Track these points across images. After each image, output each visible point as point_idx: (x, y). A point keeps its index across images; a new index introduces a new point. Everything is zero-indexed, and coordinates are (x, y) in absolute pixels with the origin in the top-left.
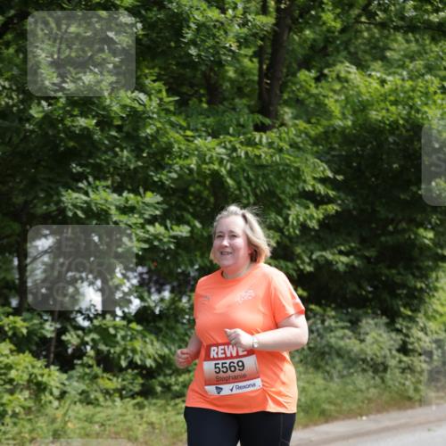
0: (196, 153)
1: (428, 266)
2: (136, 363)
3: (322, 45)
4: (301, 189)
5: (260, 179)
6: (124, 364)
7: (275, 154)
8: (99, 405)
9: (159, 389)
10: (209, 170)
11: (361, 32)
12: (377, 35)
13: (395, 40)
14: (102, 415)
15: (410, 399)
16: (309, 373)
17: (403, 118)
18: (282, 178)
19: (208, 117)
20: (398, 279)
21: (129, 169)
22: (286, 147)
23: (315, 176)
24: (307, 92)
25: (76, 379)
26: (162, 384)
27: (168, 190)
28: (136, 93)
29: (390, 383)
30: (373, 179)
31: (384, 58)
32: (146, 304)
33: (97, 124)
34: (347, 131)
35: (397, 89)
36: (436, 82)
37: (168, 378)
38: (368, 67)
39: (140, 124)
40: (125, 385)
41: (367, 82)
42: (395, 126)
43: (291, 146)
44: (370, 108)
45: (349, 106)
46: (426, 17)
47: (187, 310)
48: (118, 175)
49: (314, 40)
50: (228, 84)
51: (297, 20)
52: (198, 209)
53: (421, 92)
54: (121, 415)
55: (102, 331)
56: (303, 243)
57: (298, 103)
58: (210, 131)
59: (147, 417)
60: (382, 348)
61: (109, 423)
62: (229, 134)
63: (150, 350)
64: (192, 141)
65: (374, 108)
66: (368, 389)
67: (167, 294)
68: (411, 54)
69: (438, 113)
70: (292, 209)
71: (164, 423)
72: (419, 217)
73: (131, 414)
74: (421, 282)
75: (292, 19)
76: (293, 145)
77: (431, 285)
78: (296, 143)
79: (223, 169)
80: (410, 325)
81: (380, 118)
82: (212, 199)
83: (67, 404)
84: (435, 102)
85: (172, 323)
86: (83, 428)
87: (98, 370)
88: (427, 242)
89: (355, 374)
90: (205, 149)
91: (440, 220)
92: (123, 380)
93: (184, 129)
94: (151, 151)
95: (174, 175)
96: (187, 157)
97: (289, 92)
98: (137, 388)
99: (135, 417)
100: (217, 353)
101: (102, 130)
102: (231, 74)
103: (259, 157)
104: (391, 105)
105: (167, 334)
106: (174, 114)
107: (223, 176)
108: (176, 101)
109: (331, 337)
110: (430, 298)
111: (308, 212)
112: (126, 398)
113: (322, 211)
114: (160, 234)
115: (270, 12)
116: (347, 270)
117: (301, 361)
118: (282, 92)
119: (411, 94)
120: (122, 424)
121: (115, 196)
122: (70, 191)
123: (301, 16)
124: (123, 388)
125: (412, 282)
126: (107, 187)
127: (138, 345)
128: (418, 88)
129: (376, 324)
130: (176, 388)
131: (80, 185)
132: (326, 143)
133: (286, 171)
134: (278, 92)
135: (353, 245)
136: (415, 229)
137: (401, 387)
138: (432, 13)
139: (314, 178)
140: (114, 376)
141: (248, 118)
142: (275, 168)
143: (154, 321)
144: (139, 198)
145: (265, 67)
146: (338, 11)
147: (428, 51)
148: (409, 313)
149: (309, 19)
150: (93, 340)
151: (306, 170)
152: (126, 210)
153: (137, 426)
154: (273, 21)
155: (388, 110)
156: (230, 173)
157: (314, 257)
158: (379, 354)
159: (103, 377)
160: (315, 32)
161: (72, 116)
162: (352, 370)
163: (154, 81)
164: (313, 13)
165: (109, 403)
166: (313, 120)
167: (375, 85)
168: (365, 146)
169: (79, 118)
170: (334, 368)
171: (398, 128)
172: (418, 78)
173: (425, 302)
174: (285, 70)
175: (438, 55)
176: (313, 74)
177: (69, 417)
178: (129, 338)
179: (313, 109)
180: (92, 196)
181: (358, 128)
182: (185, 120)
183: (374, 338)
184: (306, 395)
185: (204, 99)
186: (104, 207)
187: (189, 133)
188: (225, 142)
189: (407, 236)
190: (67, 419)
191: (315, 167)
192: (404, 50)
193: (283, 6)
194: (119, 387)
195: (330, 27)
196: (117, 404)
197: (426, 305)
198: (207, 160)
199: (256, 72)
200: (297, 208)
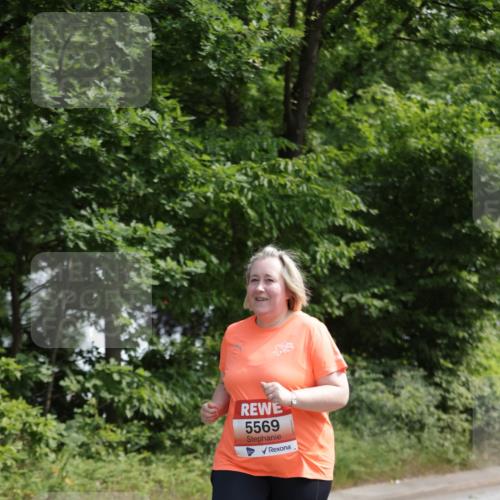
0: (214, 179)
1: (472, 314)
2: (143, 414)
3: (356, 62)
4: (330, 224)
5: (285, 211)
6: (129, 414)
7: (302, 183)
8: (100, 459)
9: (168, 443)
10: (228, 199)
11: (399, 49)
12: (418, 54)
13: (438, 60)
14: (105, 471)
15: (449, 461)
16: (337, 430)
17: (445, 147)
18: (309, 210)
19: (228, 140)
20: (438, 327)
21: (138, 196)
22: (314, 175)
23: (347, 209)
24: (339, 115)
25: (75, 429)
26: (171, 438)
27: (181, 221)
28: (147, 111)
29: (427, 443)
30: (411, 215)
31: (425, 80)
32: (155, 348)
33: (103, 145)
34: (383, 160)
35: (439, 114)
36: (484, 108)
37: (179, 431)
38: (407, 90)
39: (151, 146)
40: (130, 438)
41: (406, 106)
42: (436, 156)
43: (320, 175)
44: (409, 134)
45: (385, 132)
46: (473, 35)
47: (201, 356)
48: (126, 202)
49: (348, 57)
50: (250, 104)
51: (328, 33)
52: (215, 242)
53: (466, 118)
54: (125, 471)
55: (106, 377)
56: (331, 284)
57: (328, 127)
58: (229, 155)
59: (154, 474)
60: (418, 404)
61: (111, 479)
62: (250, 159)
63: (159, 399)
64: (209, 167)
65: (414, 135)
66: (402, 449)
67: (177, 337)
68: (456, 75)
70: (321, 246)
71: (174, 482)
72: (462, 259)
73: (137, 470)
74: (464, 331)
75: (323, 33)
76: (323, 174)
77: (475, 335)
78: (325, 172)
79: (243, 199)
80: (450, 379)
81: (420, 147)
82: (230, 232)
83: (65, 458)
84: (481, 130)
85: (184, 370)
86: (83, 485)
87: (100, 420)
88: (471, 286)
89: (389, 433)
90: (224, 176)
91: (485, 262)
92: (128, 432)
93: (201, 153)
94: (163, 177)
95: (189, 204)
96: (203, 184)
97: (318, 115)
98: (144, 442)
99: (141, 474)
100: (249, 411)
101: (108, 152)
102: (254, 91)
103: (284, 186)
104: (433, 133)
105: (177, 381)
106: (190, 135)
107: (243, 207)
108: (191, 121)
109: (361, 390)
110: (473, 349)
111: (338, 249)
112: (131, 452)
113: (354, 249)
114: (171, 270)
115: (298, 25)
116: (381, 315)
118: (310, 114)
119: (455, 120)
120: (126, 482)
121: (122, 225)
122: (72, 219)
123: (333, 29)
124: (128, 441)
125: (453, 331)
126: (114, 215)
127: (145, 393)
128: (463, 114)
129: (412, 377)
130: (187, 442)
131: (83, 212)
132: (358, 173)
133: (314, 203)
134: (306, 114)
135: (387, 287)
136: (457, 271)
137: (440, 448)
138: (480, 30)
139: (346, 212)
140: (118, 427)
141: (272, 142)
142: (303, 198)
143: (164, 367)
144: (149, 229)
145: (291, 85)
146: (375, 25)
147: (475, 73)
148: (450, 366)
149: (342, 33)
150: (95, 386)
151: (336, 202)
152: (134, 242)
153: (143, 484)
154: (302, 35)
155: (429, 138)
156: (251, 203)
157: (344, 299)
158: (415, 411)
159: (105, 429)
160: (347, 48)
161: (75, 135)
162: (384, 428)
163: (167, 98)
164: (346, 26)
165: (112, 458)
166: (345, 147)
167: (415, 109)
168: (403, 178)
169: (83, 138)
170: (365, 424)
171: (439, 158)
172: (463, 102)
173: (468, 354)
174: (314, 90)
175: (486, 77)
176: (346, 95)
177: (67, 472)
178: (135, 385)
179: (345, 133)
180: (96, 224)
181: (395, 157)
182: (202, 142)
183: (409, 392)
185: (222, 120)
186: (109, 238)
187: (206, 157)
188: (246, 169)
189: (448, 279)
190: (64, 474)
191: (346, 198)
192: (448, 71)
193: (313, 18)
194: (123, 439)
195: (366, 43)
196: (120, 458)
197: (469, 357)
198: (226, 189)
199: (281, 91)
200: (326, 245)
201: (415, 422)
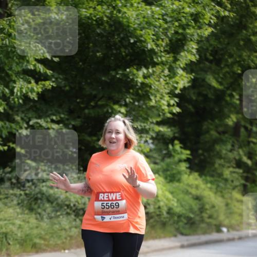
4: (24, 68)
7: (5, 38)
16: (24, 214)
17: (107, 17)
18: (10, 58)
23: (37, 58)
42: (100, 22)
44: (80, 5)
56: (23, 112)
65: (84, 6)
66: (70, 228)
69: (134, 14)
70: (17, 83)
72: (116, 96)
81: (88, 15)
89: (61, 217)
91: (132, 99)
100: (103, 197)
104: (98, 5)
109: (43, 186)
111: (30, 86)
113: (41, 86)
117: (19, 204)
133: (13, 52)
135: (62, 116)
136: (112, 105)
139: (36, 60)
142: (5, 48)
155: (95, 9)
157: (31, 123)
158: (80, 202)
162: (59, 213)
170: (45, 210)
171: (102, 24)
184: (22, 231)
189: (105, 110)
200: (21, 83)
201: (80, 210)
